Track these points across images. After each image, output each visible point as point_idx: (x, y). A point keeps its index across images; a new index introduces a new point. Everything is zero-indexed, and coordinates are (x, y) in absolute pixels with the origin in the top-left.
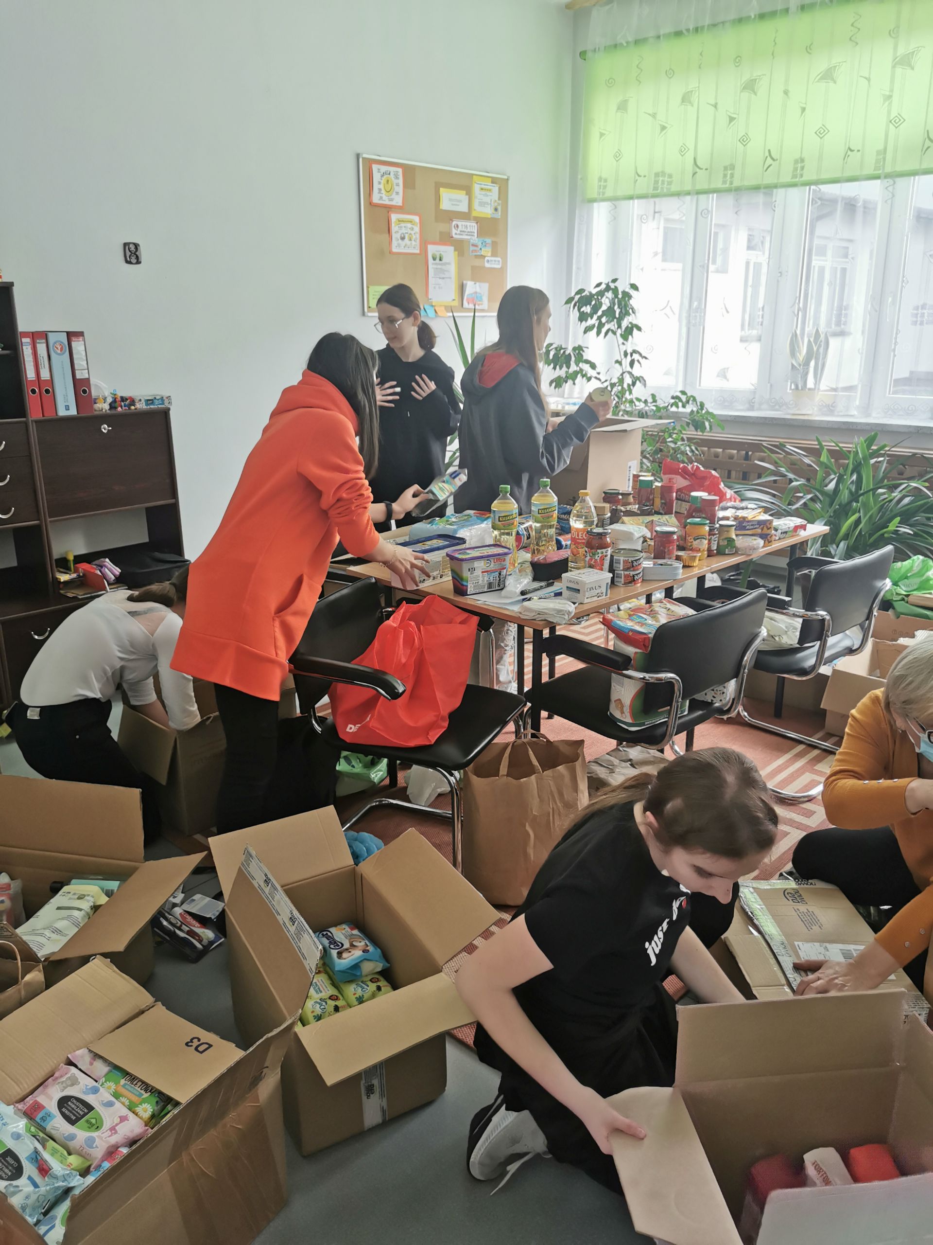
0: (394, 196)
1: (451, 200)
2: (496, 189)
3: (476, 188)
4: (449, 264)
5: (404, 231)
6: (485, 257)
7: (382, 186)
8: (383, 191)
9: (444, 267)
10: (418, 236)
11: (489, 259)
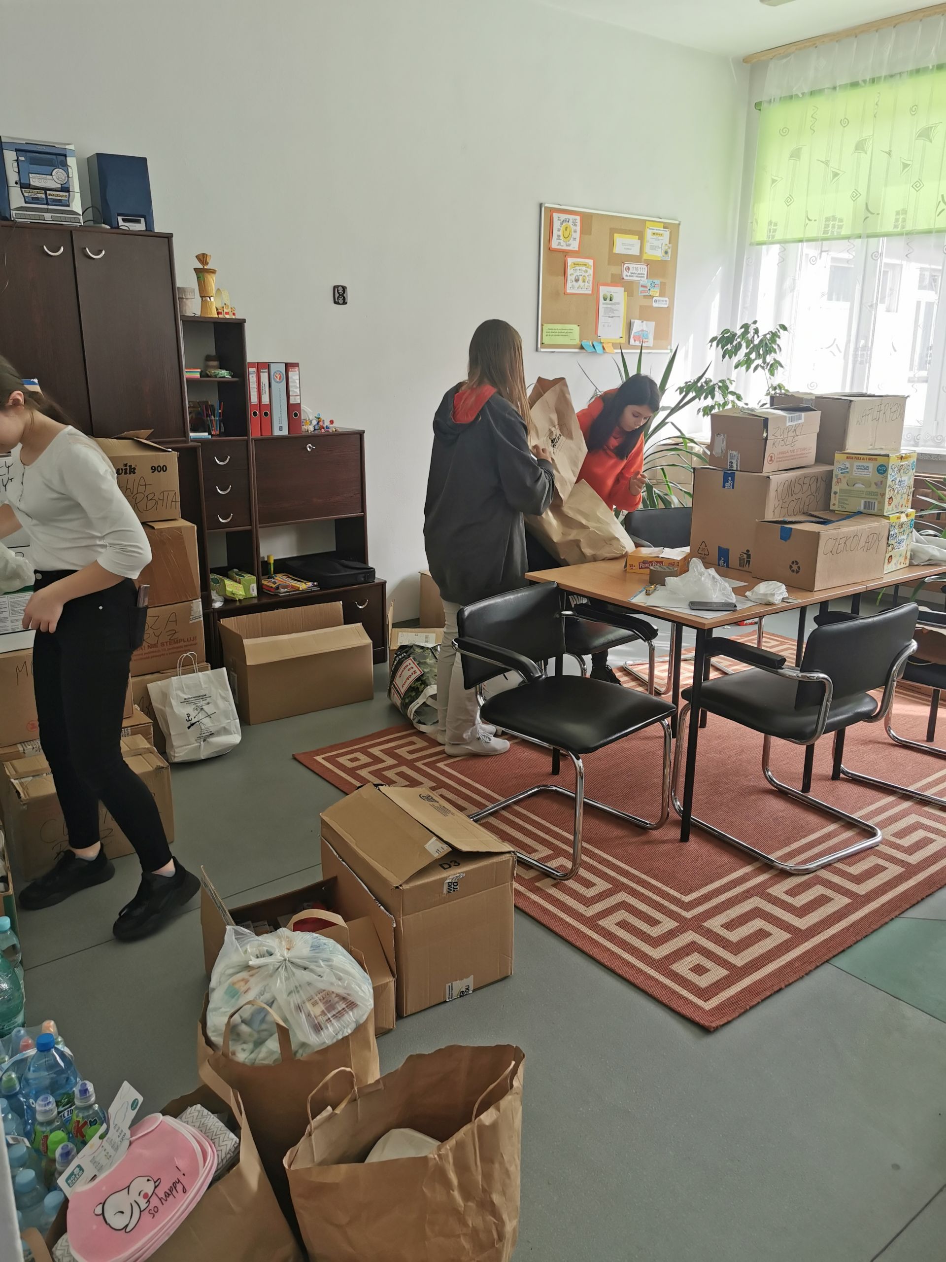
0: (571, 242)
1: (624, 244)
2: (667, 234)
3: (648, 233)
4: (618, 303)
5: (578, 273)
6: (653, 297)
7: (561, 233)
8: (562, 237)
9: (613, 307)
10: (591, 277)
11: (657, 298)
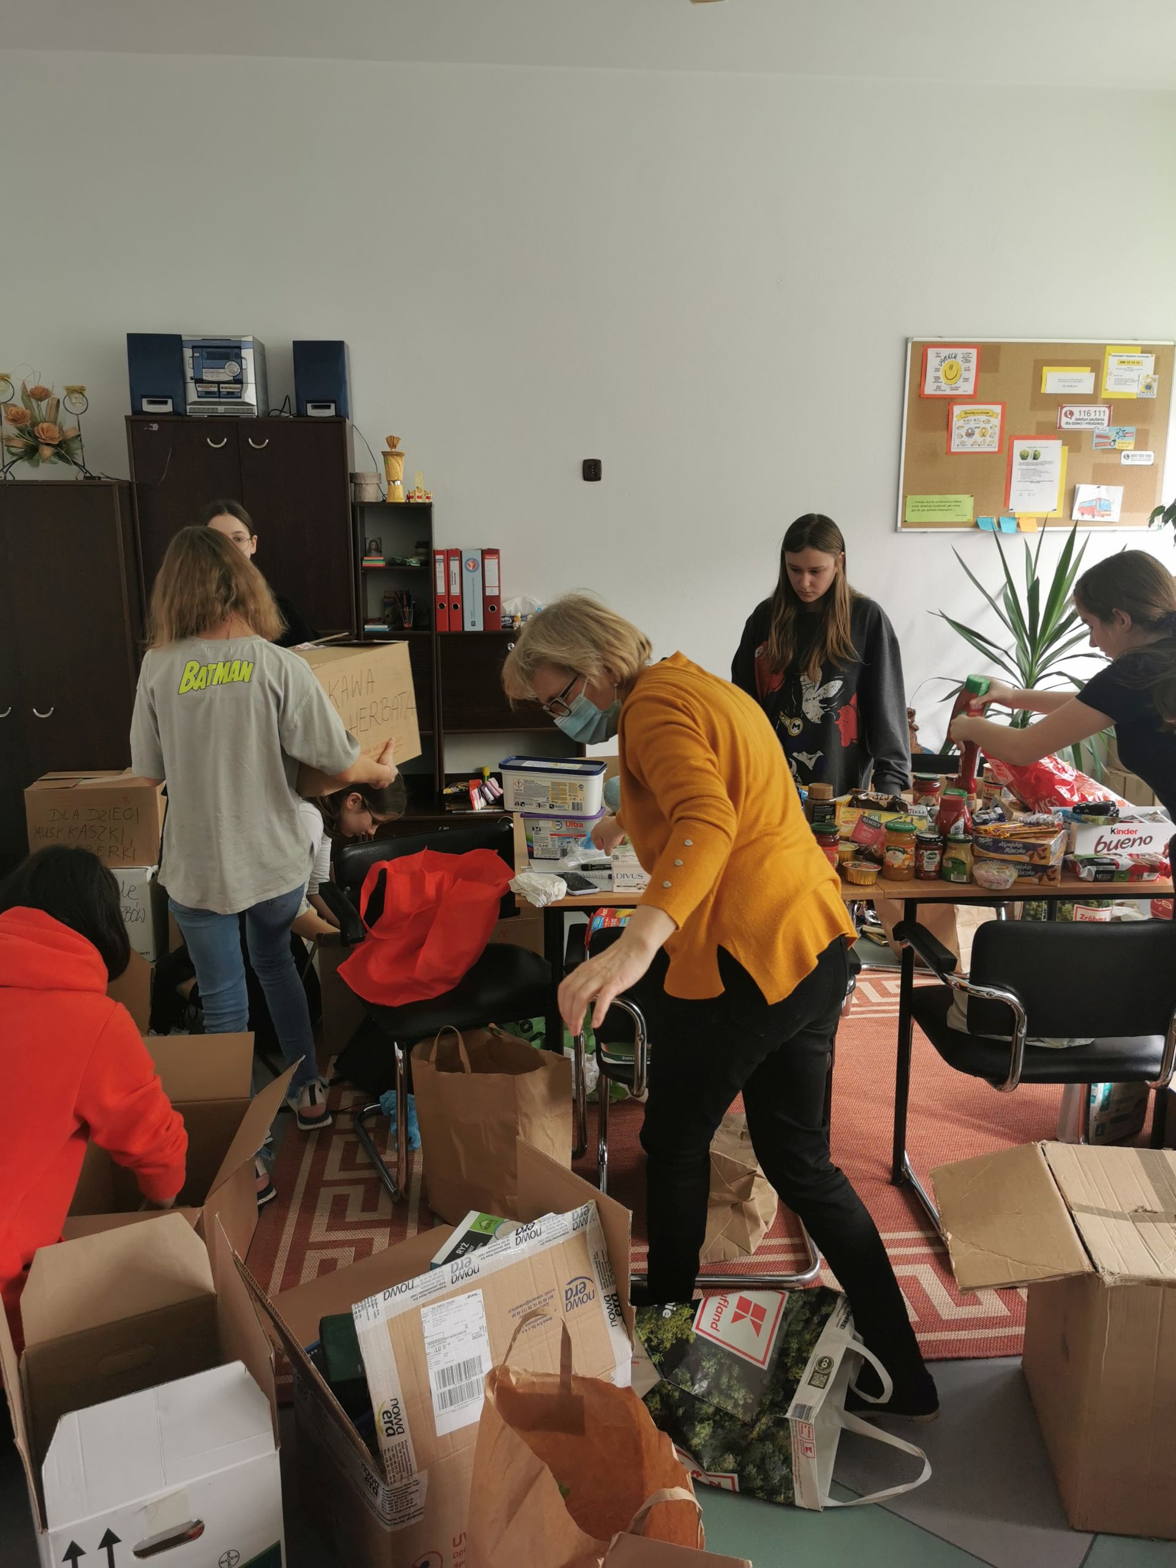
0: (960, 383)
1: (1055, 381)
2: (1150, 361)
3: (1111, 363)
4: (1050, 462)
5: (972, 425)
6: (1122, 451)
7: (941, 374)
8: (942, 379)
9: (1039, 468)
10: (997, 430)
11: (1130, 453)
